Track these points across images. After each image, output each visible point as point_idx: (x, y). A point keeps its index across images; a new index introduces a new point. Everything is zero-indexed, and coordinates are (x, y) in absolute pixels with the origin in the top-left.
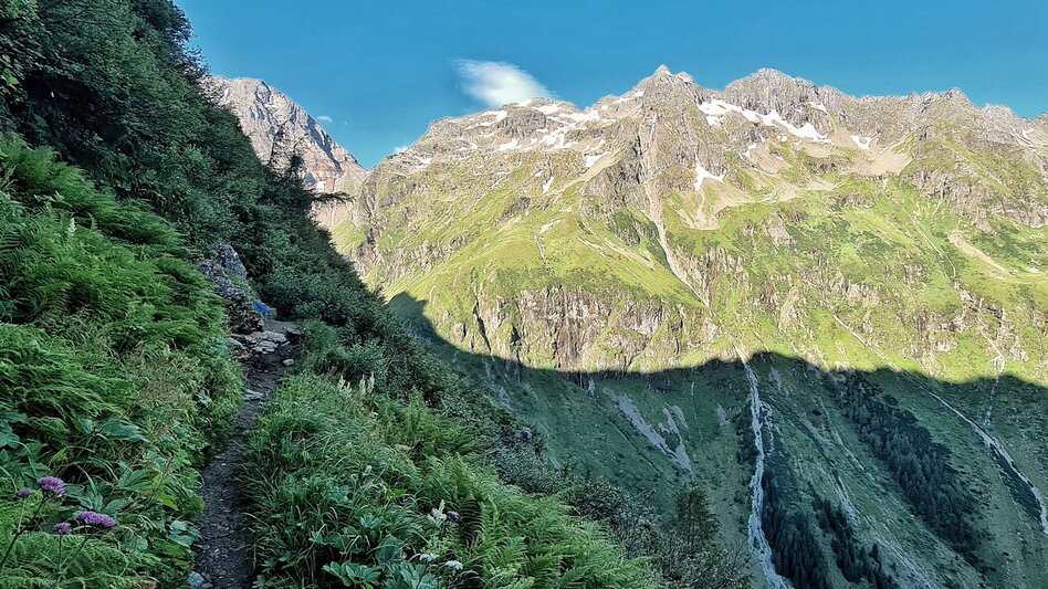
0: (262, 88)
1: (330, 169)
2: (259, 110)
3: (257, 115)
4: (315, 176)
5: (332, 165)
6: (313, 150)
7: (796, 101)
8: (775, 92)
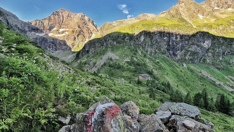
0: (83, 15)
1: (96, 31)
2: (82, 18)
3: (81, 19)
4: (93, 32)
5: (97, 30)
6: (93, 27)
7: (224, 3)
8: (216, 3)
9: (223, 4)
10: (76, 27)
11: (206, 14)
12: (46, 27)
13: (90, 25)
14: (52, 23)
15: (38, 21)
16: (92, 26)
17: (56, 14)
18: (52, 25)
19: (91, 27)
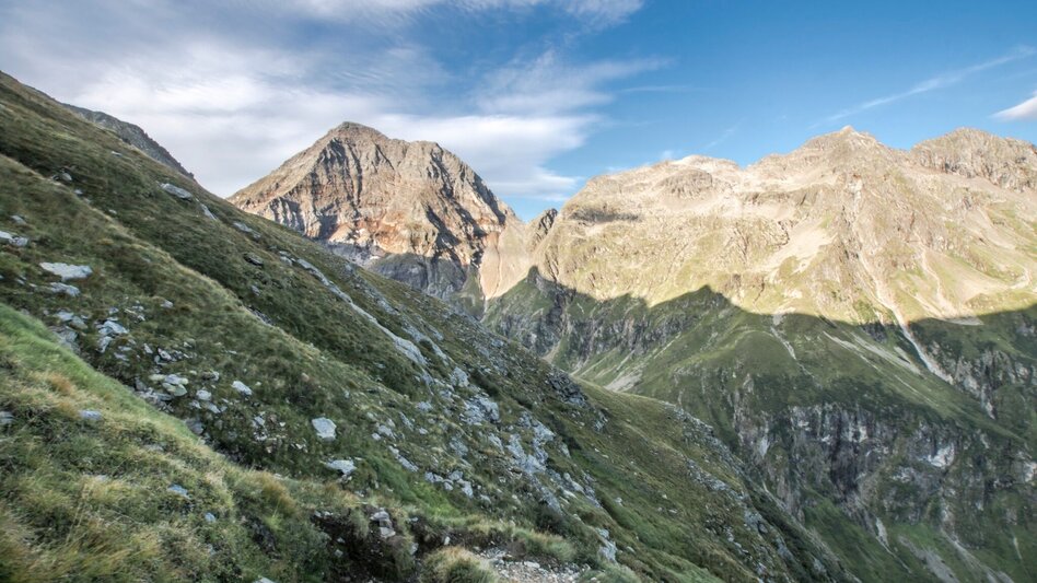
0: (434, 149)
1: (493, 223)
2: (434, 169)
3: (433, 175)
5: (496, 219)
6: (479, 204)
7: (1011, 163)
8: (979, 152)
9: (1006, 165)
10: (419, 219)
11: (941, 238)
12: (310, 229)
13: (466, 196)
14: (325, 204)
15: (280, 204)
16: (476, 200)
17: (332, 159)
18: (327, 214)
19: (472, 205)
